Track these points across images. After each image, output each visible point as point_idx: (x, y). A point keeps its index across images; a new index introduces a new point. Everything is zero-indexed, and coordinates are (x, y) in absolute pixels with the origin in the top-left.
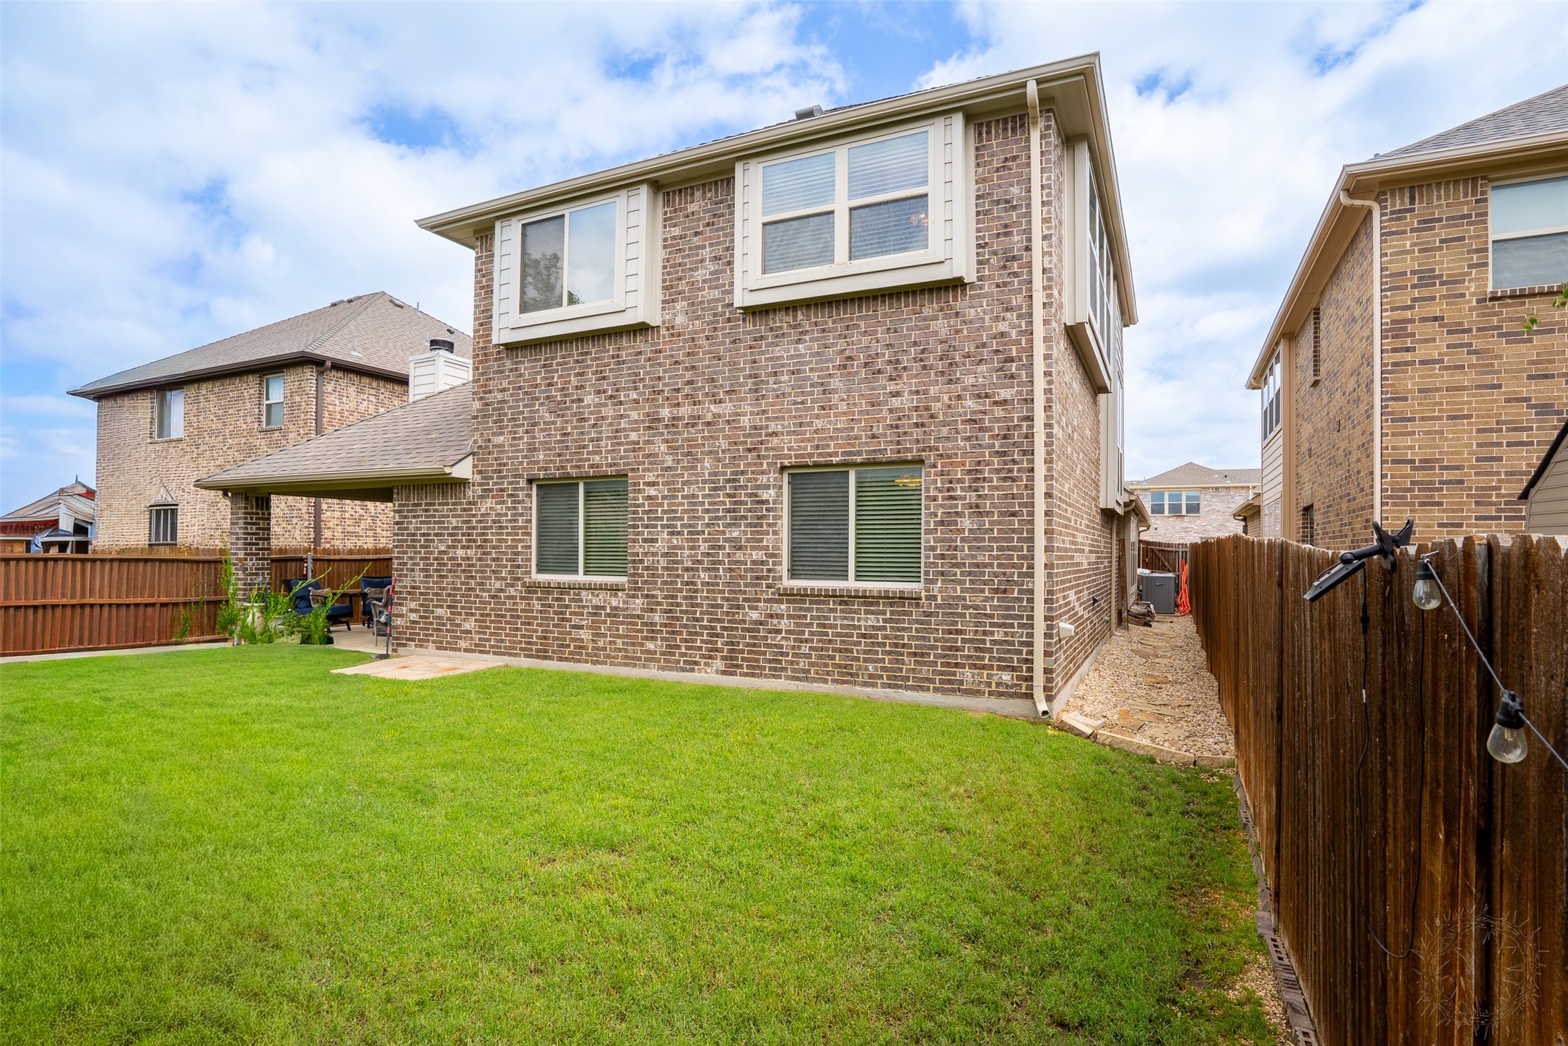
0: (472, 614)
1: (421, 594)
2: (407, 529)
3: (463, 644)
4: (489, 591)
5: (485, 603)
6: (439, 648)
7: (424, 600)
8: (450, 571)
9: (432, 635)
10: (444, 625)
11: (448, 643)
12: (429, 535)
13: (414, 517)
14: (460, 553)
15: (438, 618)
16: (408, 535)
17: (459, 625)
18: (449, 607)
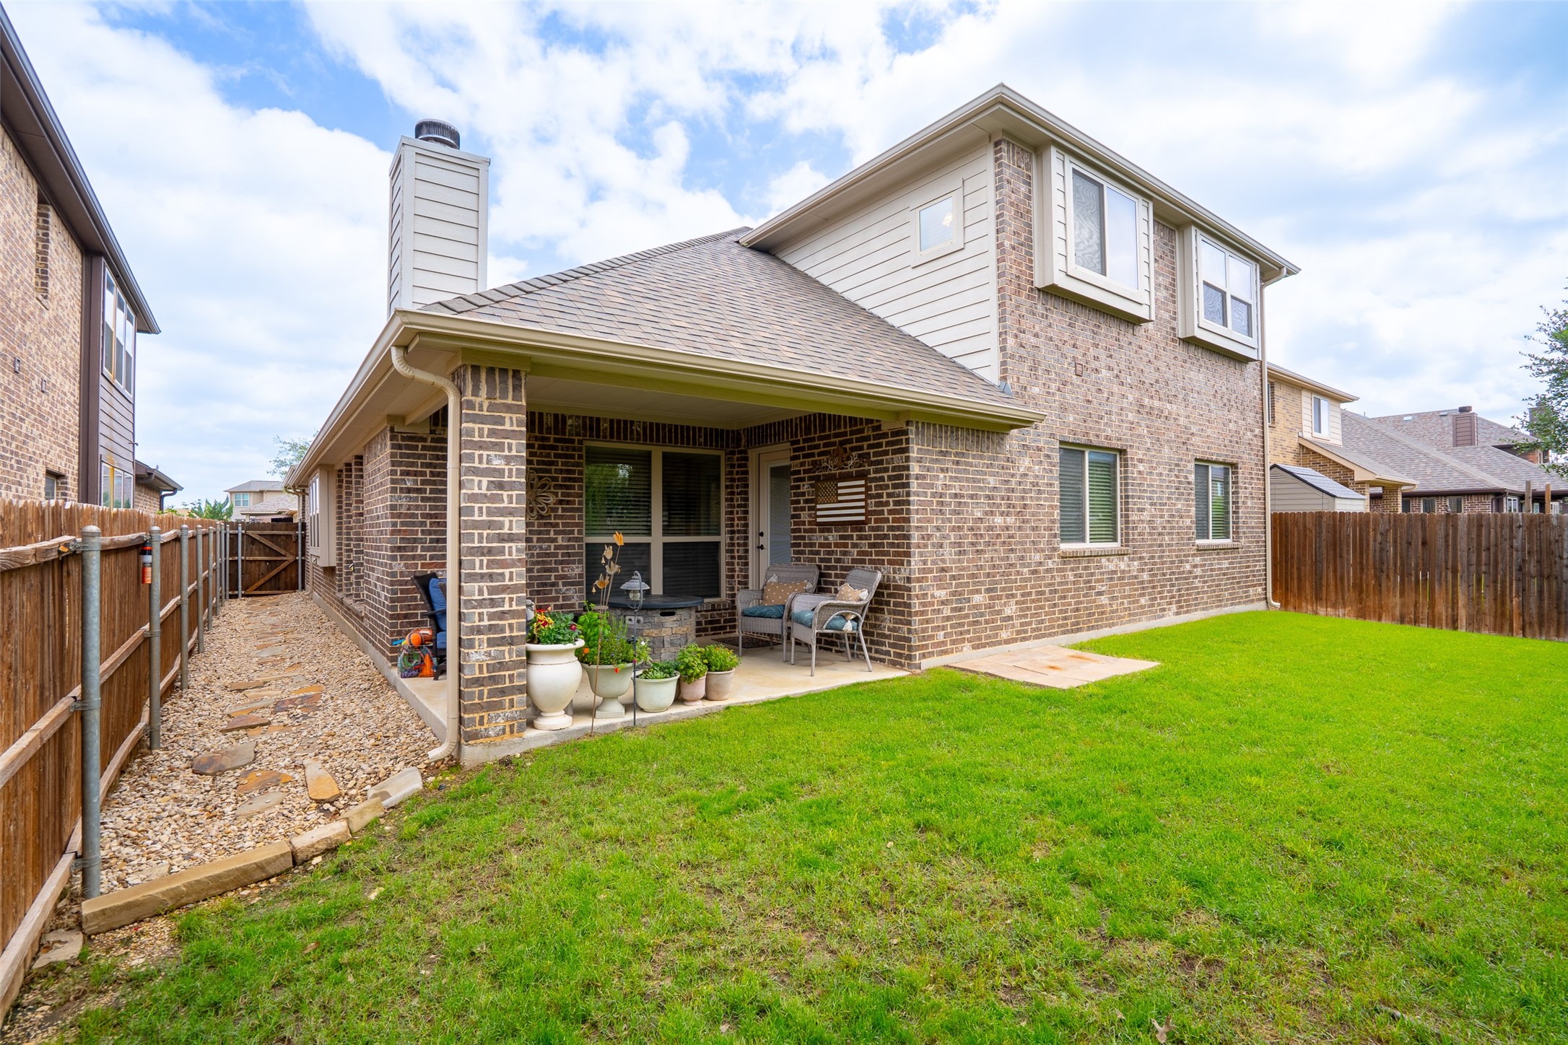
0: (1013, 596)
1: (953, 577)
2: (932, 486)
3: (1004, 635)
4: (1029, 565)
5: (1025, 580)
6: (975, 647)
7: (957, 586)
8: (988, 544)
9: (968, 632)
10: (982, 615)
11: (988, 637)
12: (962, 496)
13: (942, 470)
14: (999, 520)
15: (975, 607)
16: (933, 495)
17: (999, 612)
18: (988, 590)
